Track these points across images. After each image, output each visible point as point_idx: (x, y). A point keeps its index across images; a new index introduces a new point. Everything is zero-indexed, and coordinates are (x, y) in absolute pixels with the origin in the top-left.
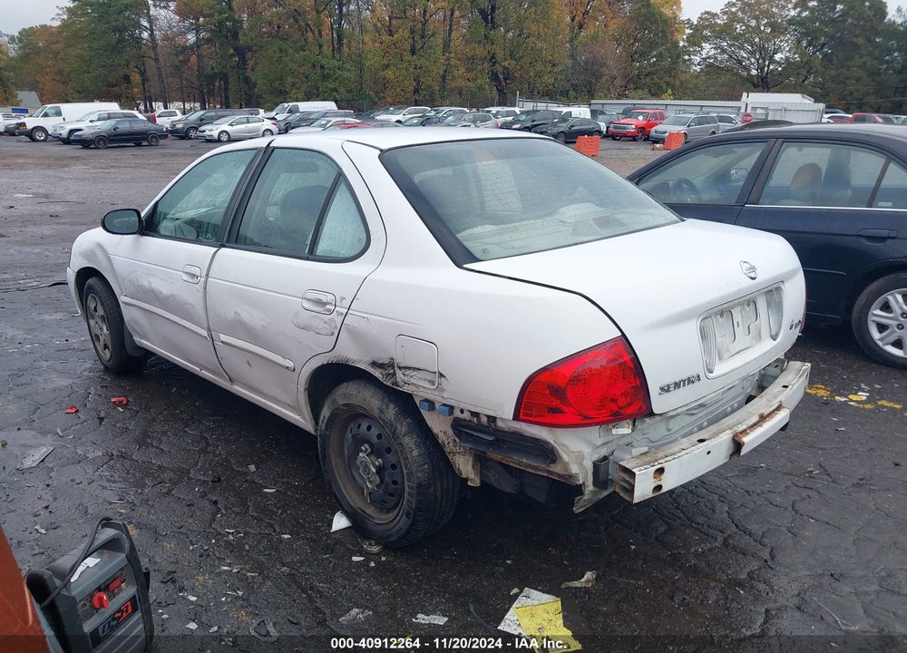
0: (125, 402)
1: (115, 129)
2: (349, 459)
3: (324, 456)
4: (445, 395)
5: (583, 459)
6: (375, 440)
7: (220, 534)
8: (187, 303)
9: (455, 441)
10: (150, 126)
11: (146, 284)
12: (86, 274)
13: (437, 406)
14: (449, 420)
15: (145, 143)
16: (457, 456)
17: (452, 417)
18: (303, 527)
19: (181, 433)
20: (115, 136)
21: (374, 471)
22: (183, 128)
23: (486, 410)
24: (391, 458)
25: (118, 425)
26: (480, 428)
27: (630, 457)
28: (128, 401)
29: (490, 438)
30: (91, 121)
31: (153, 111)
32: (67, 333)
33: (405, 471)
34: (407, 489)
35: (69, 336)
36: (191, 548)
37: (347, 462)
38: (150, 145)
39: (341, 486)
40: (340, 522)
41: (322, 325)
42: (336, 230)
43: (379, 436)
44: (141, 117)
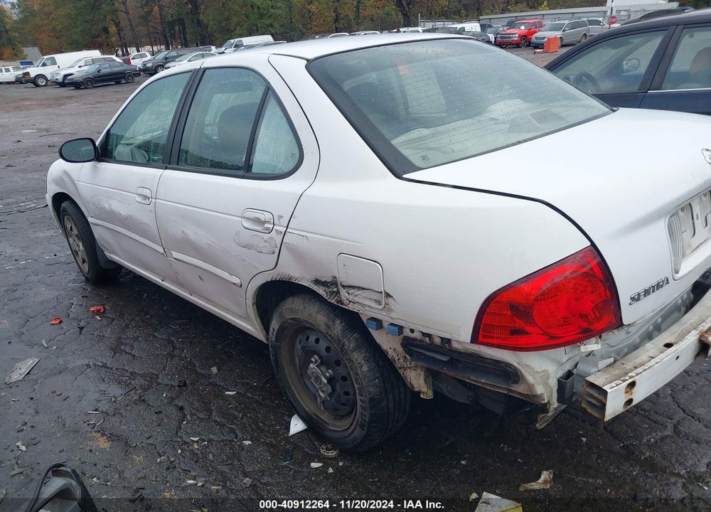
0: (102, 311)
1: (98, 72)
2: (300, 369)
3: (277, 365)
4: (393, 315)
5: (548, 379)
6: (324, 353)
7: (185, 443)
8: (143, 223)
9: (405, 357)
10: (126, 67)
11: (107, 206)
12: (60, 198)
13: (385, 325)
14: (399, 339)
15: (123, 81)
16: (408, 371)
17: (401, 336)
18: (262, 431)
19: (151, 338)
20: (100, 77)
21: (325, 381)
22: (152, 66)
23: (438, 332)
24: (341, 371)
25: (96, 333)
26: (432, 347)
27: (596, 370)
28: (105, 309)
29: (445, 359)
30: (80, 67)
31: (128, 54)
32: (56, 248)
33: (356, 386)
34: (359, 403)
35: (57, 251)
36: (159, 460)
37: (299, 371)
38: (128, 83)
39: (296, 393)
40: (297, 426)
41: (262, 244)
42: (269, 147)
43: (328, 349)
44: (118, 60)
